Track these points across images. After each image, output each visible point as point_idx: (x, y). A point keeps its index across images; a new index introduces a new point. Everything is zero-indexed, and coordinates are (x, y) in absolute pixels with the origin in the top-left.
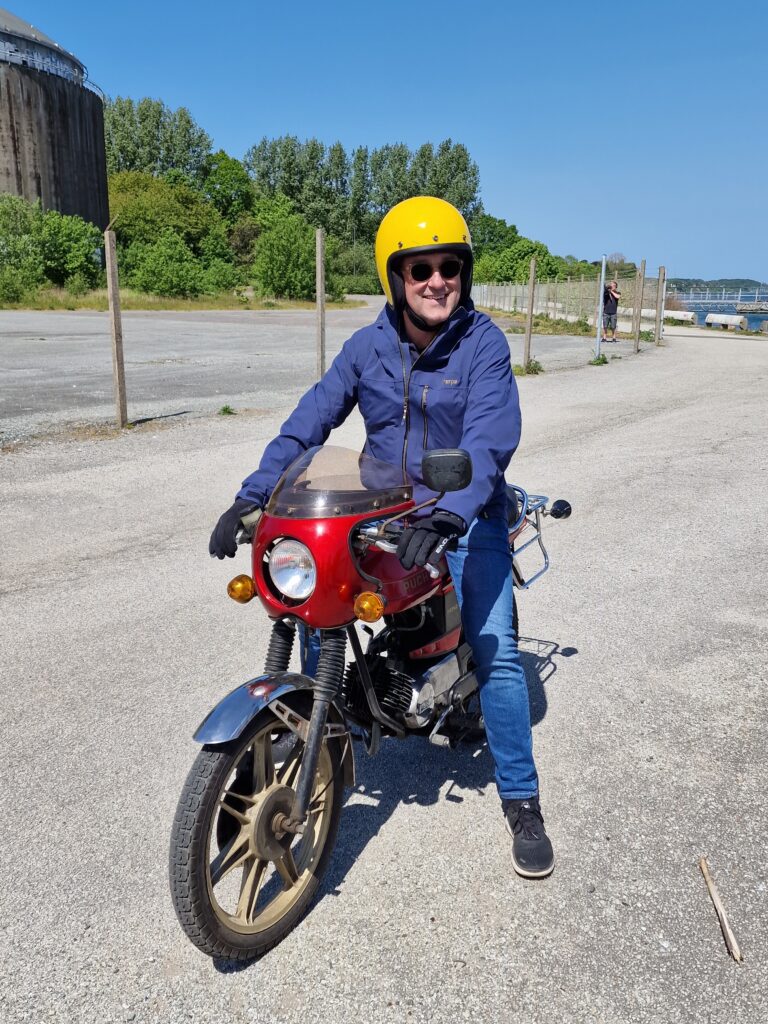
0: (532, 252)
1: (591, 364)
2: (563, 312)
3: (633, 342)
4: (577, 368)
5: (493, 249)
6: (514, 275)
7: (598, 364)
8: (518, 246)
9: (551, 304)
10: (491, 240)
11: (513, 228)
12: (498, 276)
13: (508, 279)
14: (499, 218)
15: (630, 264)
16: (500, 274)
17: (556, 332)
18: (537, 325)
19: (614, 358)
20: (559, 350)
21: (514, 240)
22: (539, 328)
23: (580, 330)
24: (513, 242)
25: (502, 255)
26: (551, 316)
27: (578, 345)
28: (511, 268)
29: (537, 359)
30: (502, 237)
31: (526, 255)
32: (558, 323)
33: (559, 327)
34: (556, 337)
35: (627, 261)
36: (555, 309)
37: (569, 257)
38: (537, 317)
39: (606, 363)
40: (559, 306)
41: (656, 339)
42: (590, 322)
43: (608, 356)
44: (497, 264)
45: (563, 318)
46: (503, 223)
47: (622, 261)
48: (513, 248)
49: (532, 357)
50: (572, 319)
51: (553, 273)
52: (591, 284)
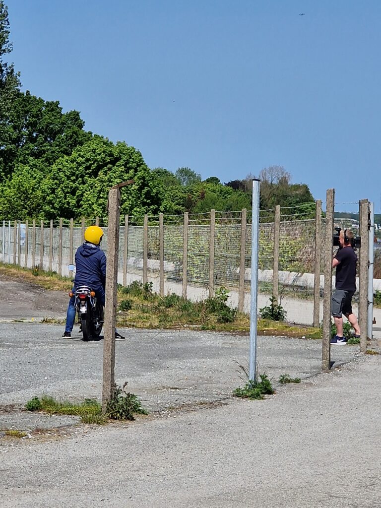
0: (113, 162)
1: (239, 394)
4: (212, 405)
7: (256, 396)
17: (166, 323)
19: (284, 381)
23: (213, 318)
26: (155, 289)
29: (129, 390)
39: (270, 392)
41: (363, 340)
43: (273, 377)
45: (179, 294)
49: (119, 382)
50: (197, 294)
52: (230, 229)
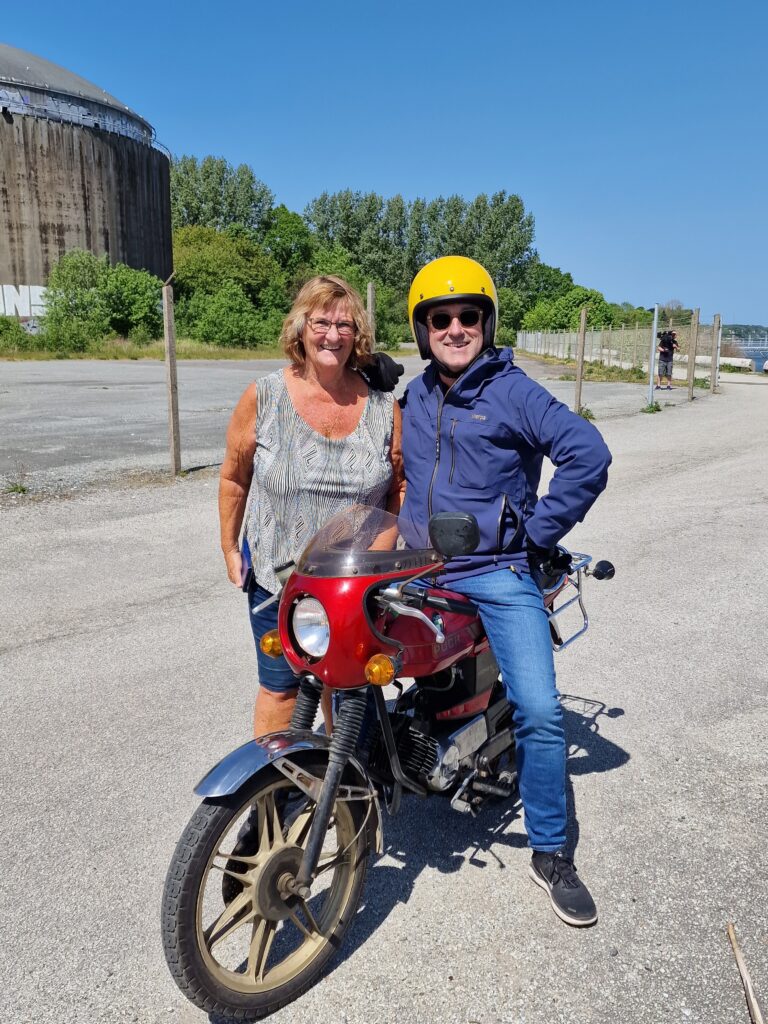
1: (643, 411)
2: (617, 358)
3: (687, 389)
4: (629, 416)
5: (547, 297)
6: (569, 323)
7: (652, 412)
8: (573, 293)
9: (605, 351)
10: (546, 289)
11: (568, 276)
12: (552, 324)
13: (563, 326)
14: (554, 267)
15: (686, 311)
16: (554, 321)
17: (610, 379)
18: (590, 372)
19: (667, 405)
20: (612, 397)
21: (569, 288)
22: (593, 375)
23: (634, 377)
24: (568, 290)
25: (557, 303)
26: (606, 363)
27: (631, 393)
28: (566, 316)
29: (588, 406)
30: (557, 285)
31: (581, 302)
32: (613, 369)
33: (613, 374)
34: (611, 384)
35: (684, 308)
36: (609, 356)
37: (625, 304)
38: (591, 365)
39: (659, 410)
40: (614, 352)
41: (712, 387)
42: (645, 369)
43: (662, 404)
44: (553, 312)
45: (618, 365)
46: (557, 271)
47: (679, 308)
48: (567, 296)
49: (583, 405)
50: (627, 366)
51: (608, 320)
52: (646, 331)
